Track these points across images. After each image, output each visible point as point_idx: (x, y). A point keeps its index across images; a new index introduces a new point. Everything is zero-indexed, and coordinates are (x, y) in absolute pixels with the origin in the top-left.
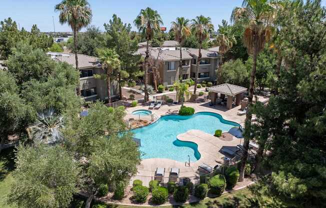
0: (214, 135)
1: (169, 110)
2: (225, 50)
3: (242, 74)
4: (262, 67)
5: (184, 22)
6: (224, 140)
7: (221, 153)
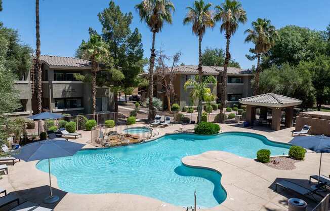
0: (256, 160)
1: (181, 129)
2: (264, 50)
3: (293, 79)
4: (322, 71)
5: (204, 7)
6: (277, 168)
7: (276, 191)
